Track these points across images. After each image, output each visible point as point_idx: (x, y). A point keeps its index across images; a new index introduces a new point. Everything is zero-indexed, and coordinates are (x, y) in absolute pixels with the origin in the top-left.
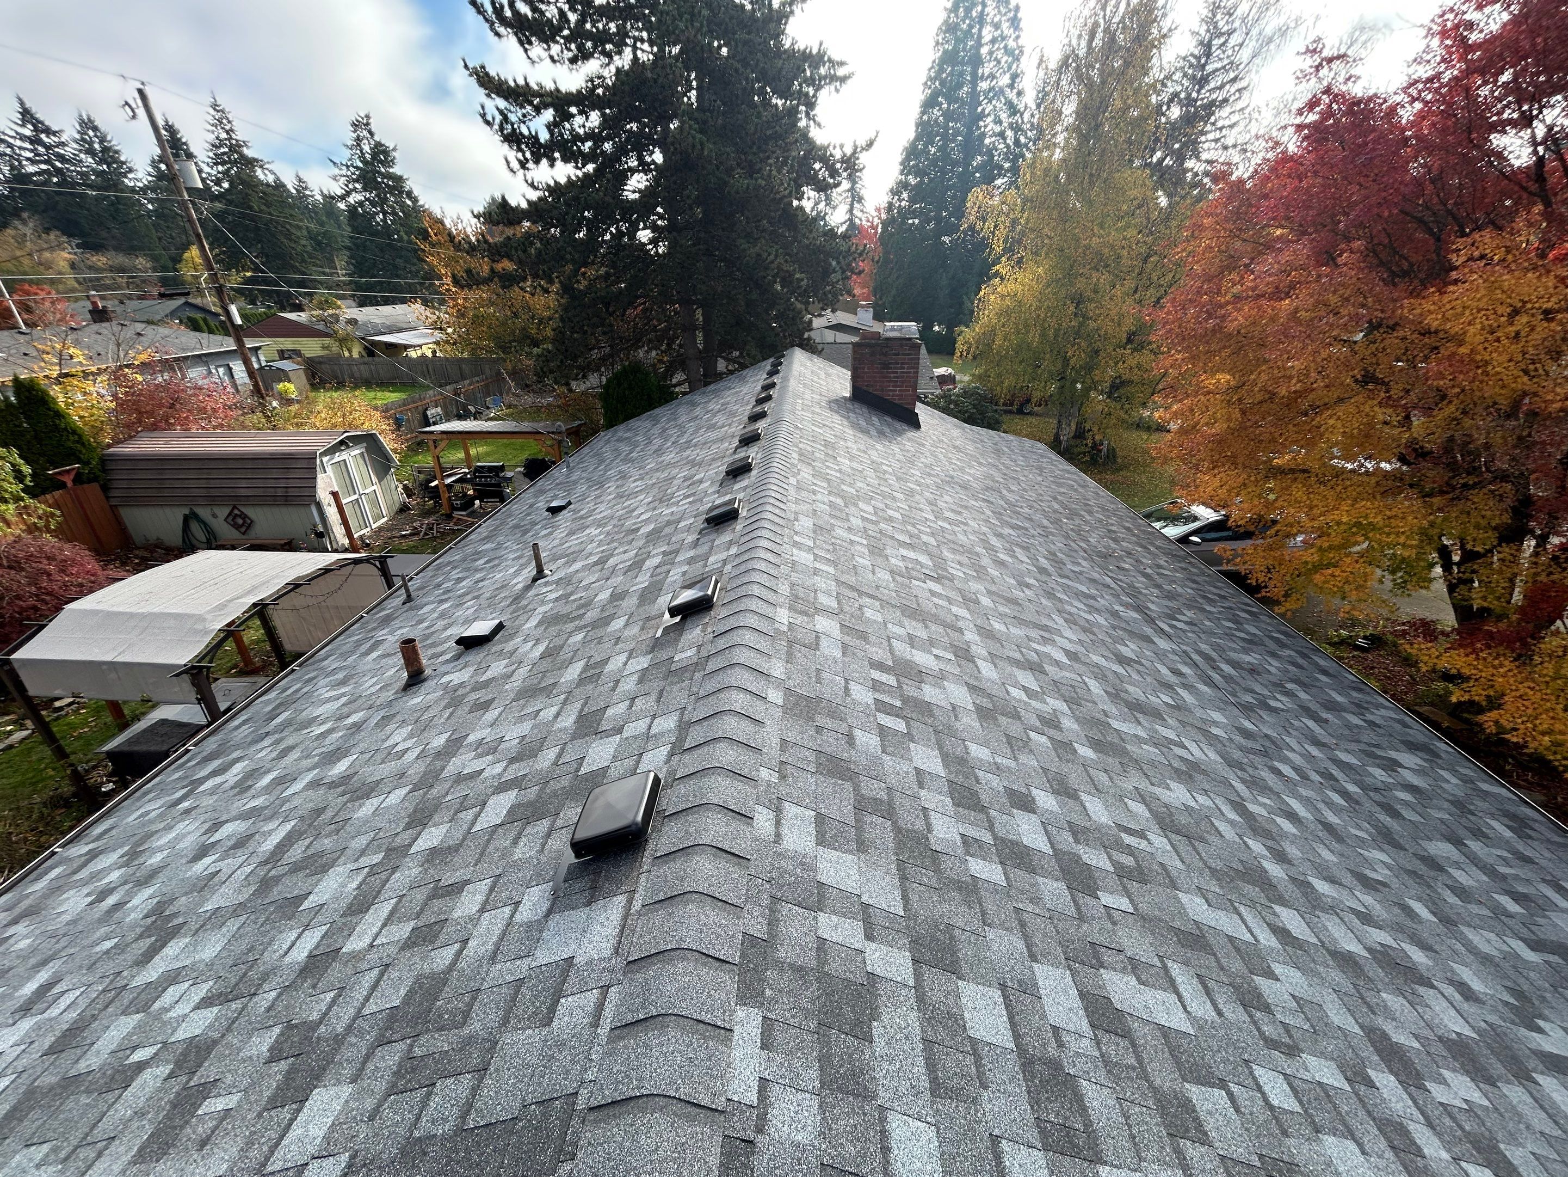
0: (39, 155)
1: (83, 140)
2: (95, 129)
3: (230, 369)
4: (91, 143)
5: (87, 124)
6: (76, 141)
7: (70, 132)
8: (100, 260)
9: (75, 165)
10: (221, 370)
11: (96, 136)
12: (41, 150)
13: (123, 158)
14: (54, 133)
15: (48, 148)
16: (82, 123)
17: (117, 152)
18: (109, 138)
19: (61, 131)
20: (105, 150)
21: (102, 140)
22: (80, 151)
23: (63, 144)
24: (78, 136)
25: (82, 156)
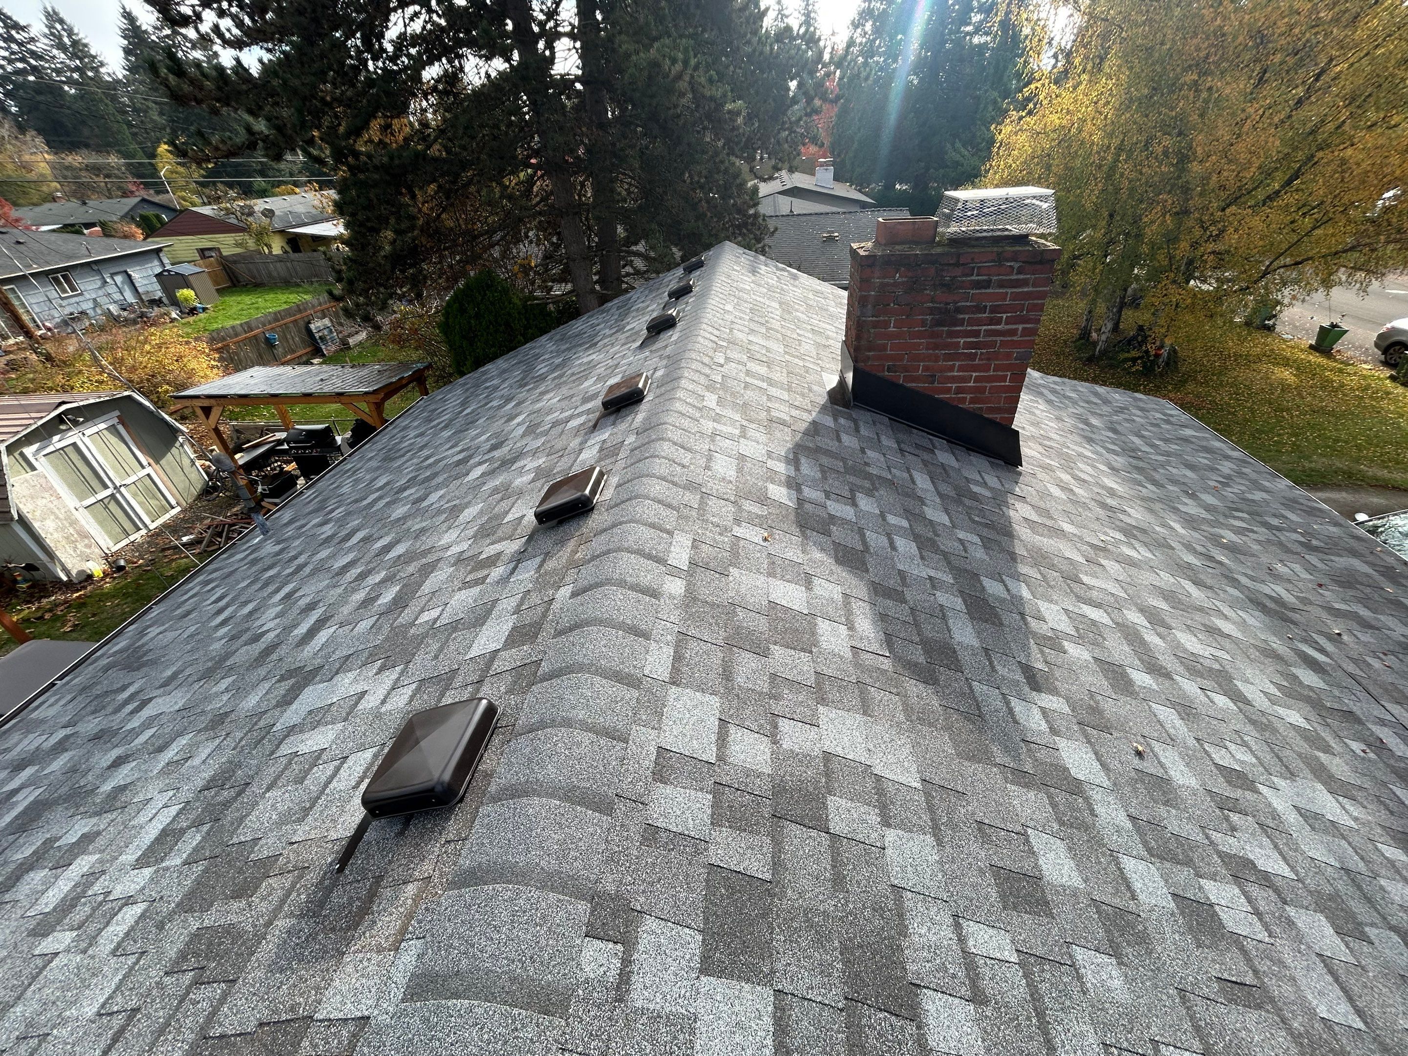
0: (13, 53)
1: (52, 34)
2: (61, 21)
3: (129, 276)
4: (60, 38)
5: (53, 17)
6: (45, 36)
7: (38, 27)
8: (75, 159)
9: (47, 61)
10: (119, 279)
11: (64, 29)
12: (14, 47)
13: (93, 52)
14: (23, 28)
15: (20, 44)
16: (48, 15)
17: (86, 45)
18: (76, 31)
19: (29, 25)
20: (75, 43)
21: (70, 33)
22: (52, 46)
23: (32, 40)
24: (47, 31)
25: (55, 52)
